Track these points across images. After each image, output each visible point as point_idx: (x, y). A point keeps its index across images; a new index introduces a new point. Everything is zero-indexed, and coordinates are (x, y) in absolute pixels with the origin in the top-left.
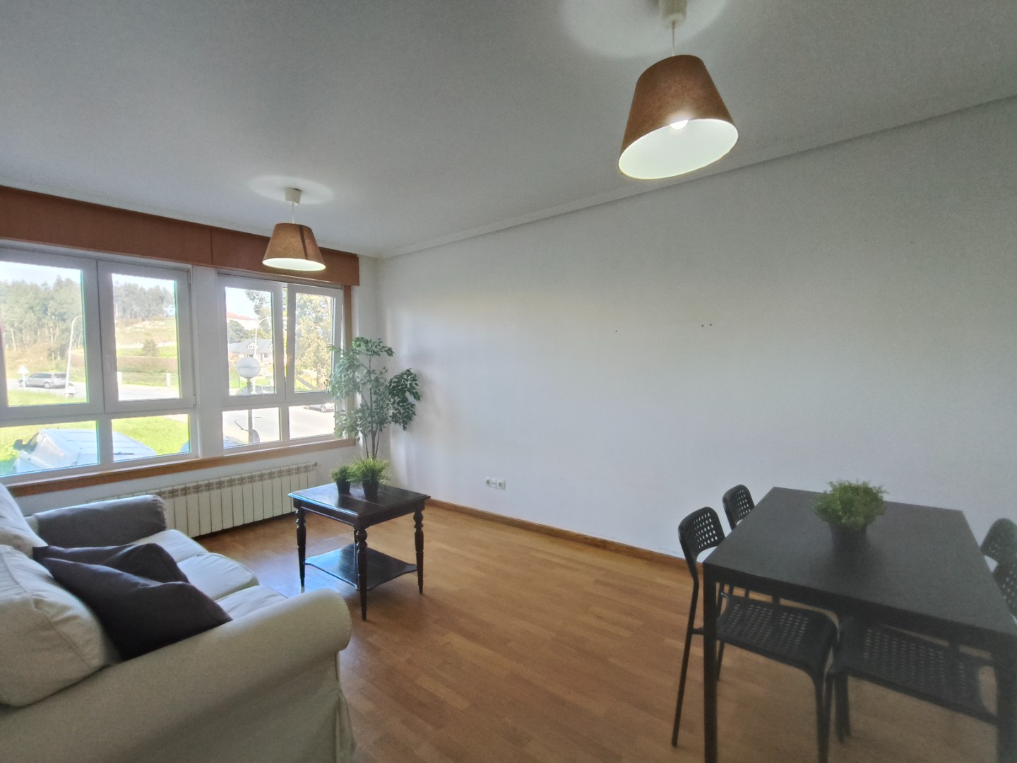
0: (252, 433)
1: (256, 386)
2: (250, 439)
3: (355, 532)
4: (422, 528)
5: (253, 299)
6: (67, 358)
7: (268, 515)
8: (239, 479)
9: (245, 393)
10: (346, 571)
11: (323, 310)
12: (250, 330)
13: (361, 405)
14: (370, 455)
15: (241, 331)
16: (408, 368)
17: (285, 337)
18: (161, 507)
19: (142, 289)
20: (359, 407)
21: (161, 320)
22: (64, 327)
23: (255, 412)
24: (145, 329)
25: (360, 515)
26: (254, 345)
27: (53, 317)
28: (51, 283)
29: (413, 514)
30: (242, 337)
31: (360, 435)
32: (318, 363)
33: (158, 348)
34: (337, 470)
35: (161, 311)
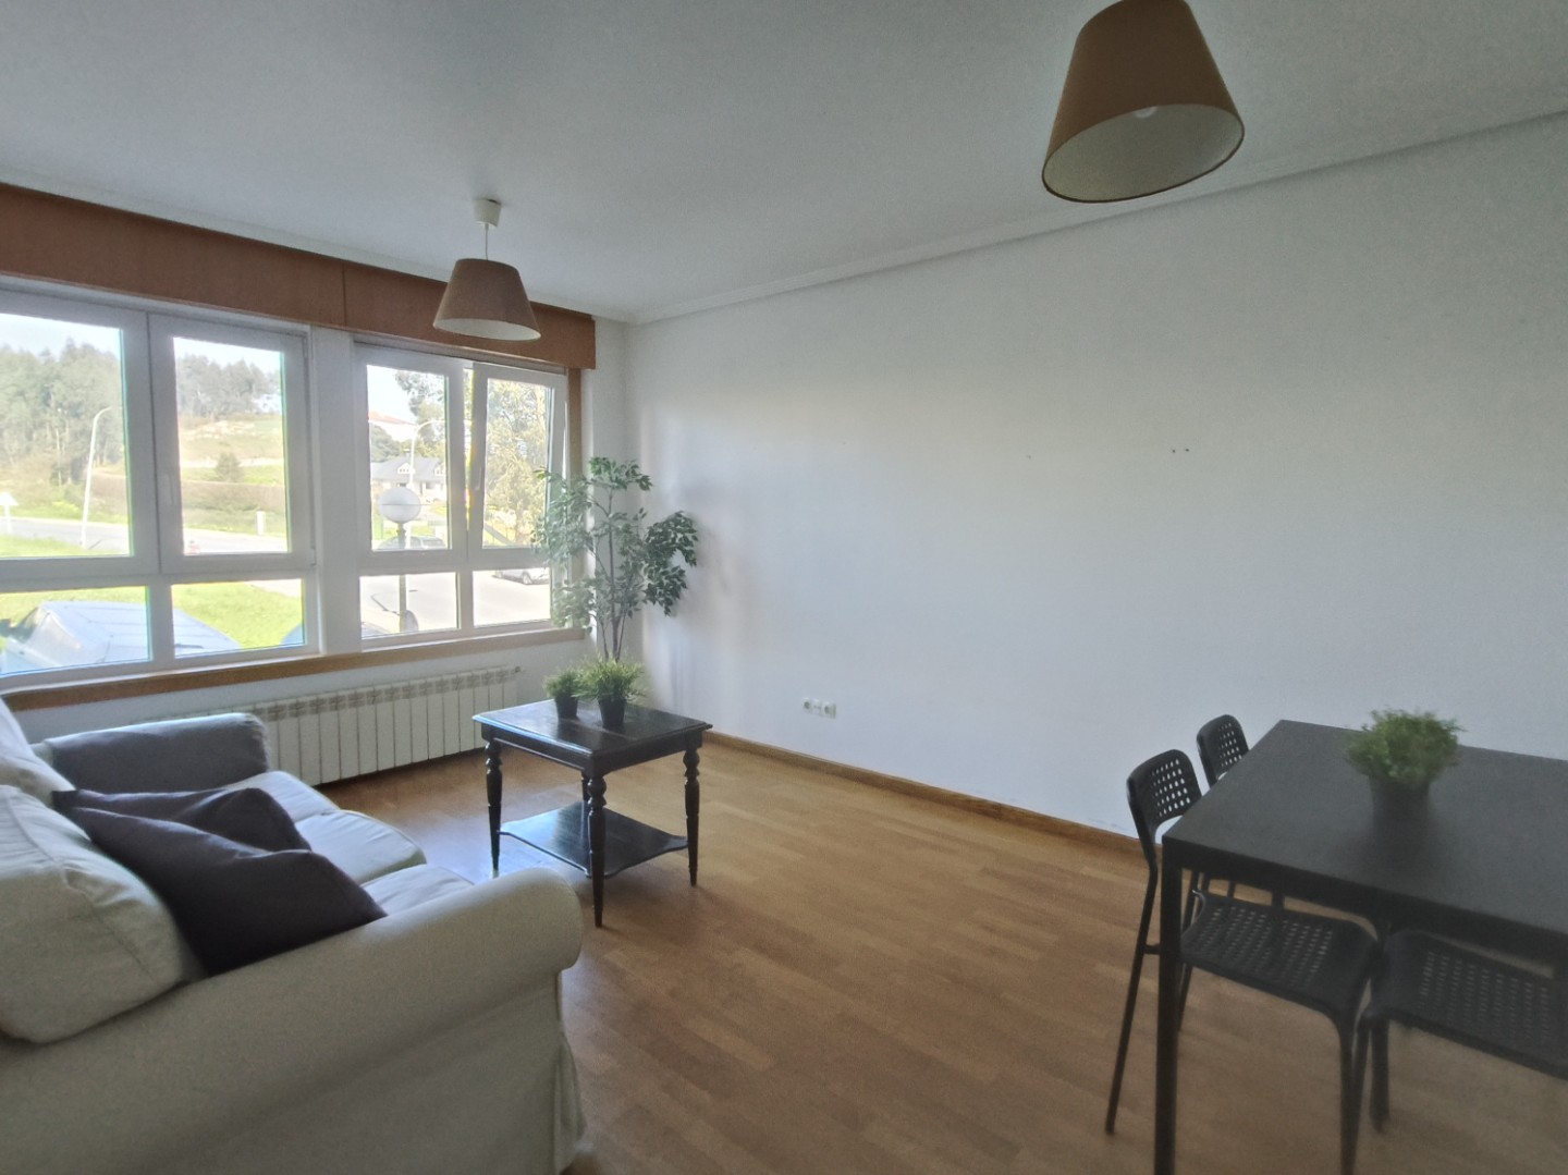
0: (406, 616)
1: (412, 538)
2: (403, 626)
3: (585, 783)
4: (698, 778)
5: (408, 388)
6: (85, 482)
7: (436, 753)
8: (387, 691)
9: (395, 547)
10: (567, 847)
11: (527, 410)
12: (401, 441)
13: (597, 573)
14: (611, 654)
15: (386, 442)
16: (677, 510)
17: (468, 454)
18: (260, 734)
19: (215, 366)
20: (592, 576)
21: (248, 419)
22: (78, 428)
23: (412, 580)
24: (221, 435)
25: (595, 752)
26: (409, 468)
27: (59, 410)
28: (57, 352)
29: (681, 755)
30: (387, 453)
31: (593, 622)
32: (519, 501)
33: (242, 468)
34: (556, 678)
35: (249, 405)
